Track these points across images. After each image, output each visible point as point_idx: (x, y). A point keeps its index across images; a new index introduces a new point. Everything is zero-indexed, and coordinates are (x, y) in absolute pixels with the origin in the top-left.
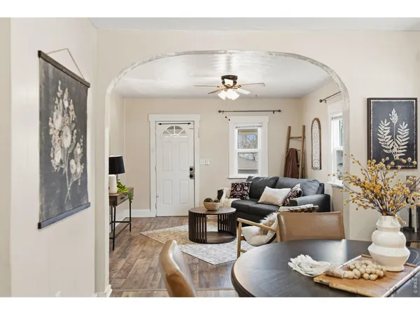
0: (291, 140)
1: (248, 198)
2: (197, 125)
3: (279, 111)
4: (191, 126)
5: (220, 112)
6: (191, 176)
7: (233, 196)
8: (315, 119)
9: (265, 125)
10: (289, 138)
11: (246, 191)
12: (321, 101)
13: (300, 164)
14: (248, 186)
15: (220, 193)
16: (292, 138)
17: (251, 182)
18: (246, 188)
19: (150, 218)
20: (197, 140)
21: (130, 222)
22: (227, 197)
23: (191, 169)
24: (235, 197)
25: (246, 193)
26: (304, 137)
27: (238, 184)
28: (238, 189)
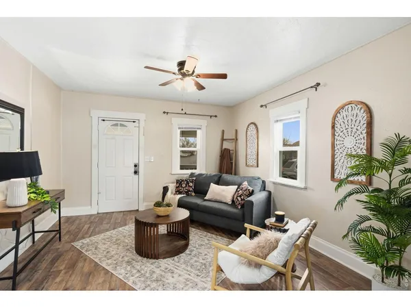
0: (224, 142)
1: (193, 194)
2: (142, 124)
3: (216, 116)
4: (136, 124)
5: (164, 112)
6: (136, 172)
7: (178, 192)
8: (252, 123)
9: (204, 128)
10: (223, 140)
11: (191, 187)
12: (262, 106)
13: (234, 161)
14: (192, 182)
15: (166, 189)
16: (226, 140)
17: (195, 179)
18: (191, 184)
19: (91, 215)
20: (142, 138)
21: (59, 231)
22: (172, 193)
23: (135, 166)
24: (180, 193)
25: (191, 189)
26: (237, 139)
27: (183, 181)
28: (184, 186)
